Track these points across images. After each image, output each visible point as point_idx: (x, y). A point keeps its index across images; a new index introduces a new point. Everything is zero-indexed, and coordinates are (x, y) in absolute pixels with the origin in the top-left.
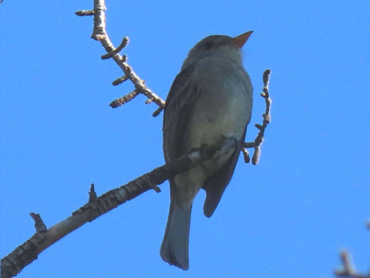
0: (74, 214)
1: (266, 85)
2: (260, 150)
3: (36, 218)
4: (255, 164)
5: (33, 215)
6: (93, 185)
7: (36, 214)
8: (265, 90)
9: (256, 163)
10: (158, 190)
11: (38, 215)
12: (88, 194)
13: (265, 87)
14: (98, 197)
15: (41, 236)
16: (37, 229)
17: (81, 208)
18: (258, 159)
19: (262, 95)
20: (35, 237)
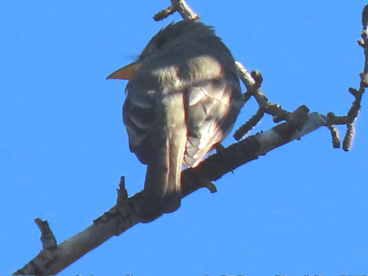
0: (96, 222)
1: (365, 28)
2: (354, 129)
3: (44, 226)
4: (346, 150)
5: (38, 221)
6: (123, 178)
7: (44, 220)
8: (364, 36)
9: (348, 149)
10: (213, 190)
11: (46, 222)
12: (116, 192)
13: (365, 31)
14: (129, 197)
15: (49, 255)
16: (43, 243)
17: (106, 214)
18: (352, 143)
19: (359, 43)
20: (41, 256)
